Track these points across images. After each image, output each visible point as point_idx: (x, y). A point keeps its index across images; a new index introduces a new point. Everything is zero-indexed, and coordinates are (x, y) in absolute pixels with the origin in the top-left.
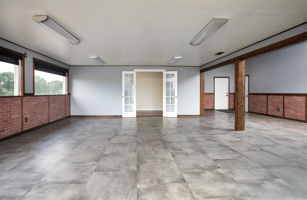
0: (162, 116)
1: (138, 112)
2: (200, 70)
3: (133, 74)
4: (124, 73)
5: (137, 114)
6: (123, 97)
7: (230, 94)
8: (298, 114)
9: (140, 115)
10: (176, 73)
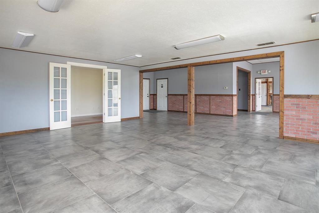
0: (102, 122)
1: (73, 120)
2: (140, 71)
3: (66, 68)
4: (52, 65)
5: (72, 122)
6: (52, 100)
7: (150, 95)
8: (205, 109)
9: (77, 123)
10: (119, 71)
